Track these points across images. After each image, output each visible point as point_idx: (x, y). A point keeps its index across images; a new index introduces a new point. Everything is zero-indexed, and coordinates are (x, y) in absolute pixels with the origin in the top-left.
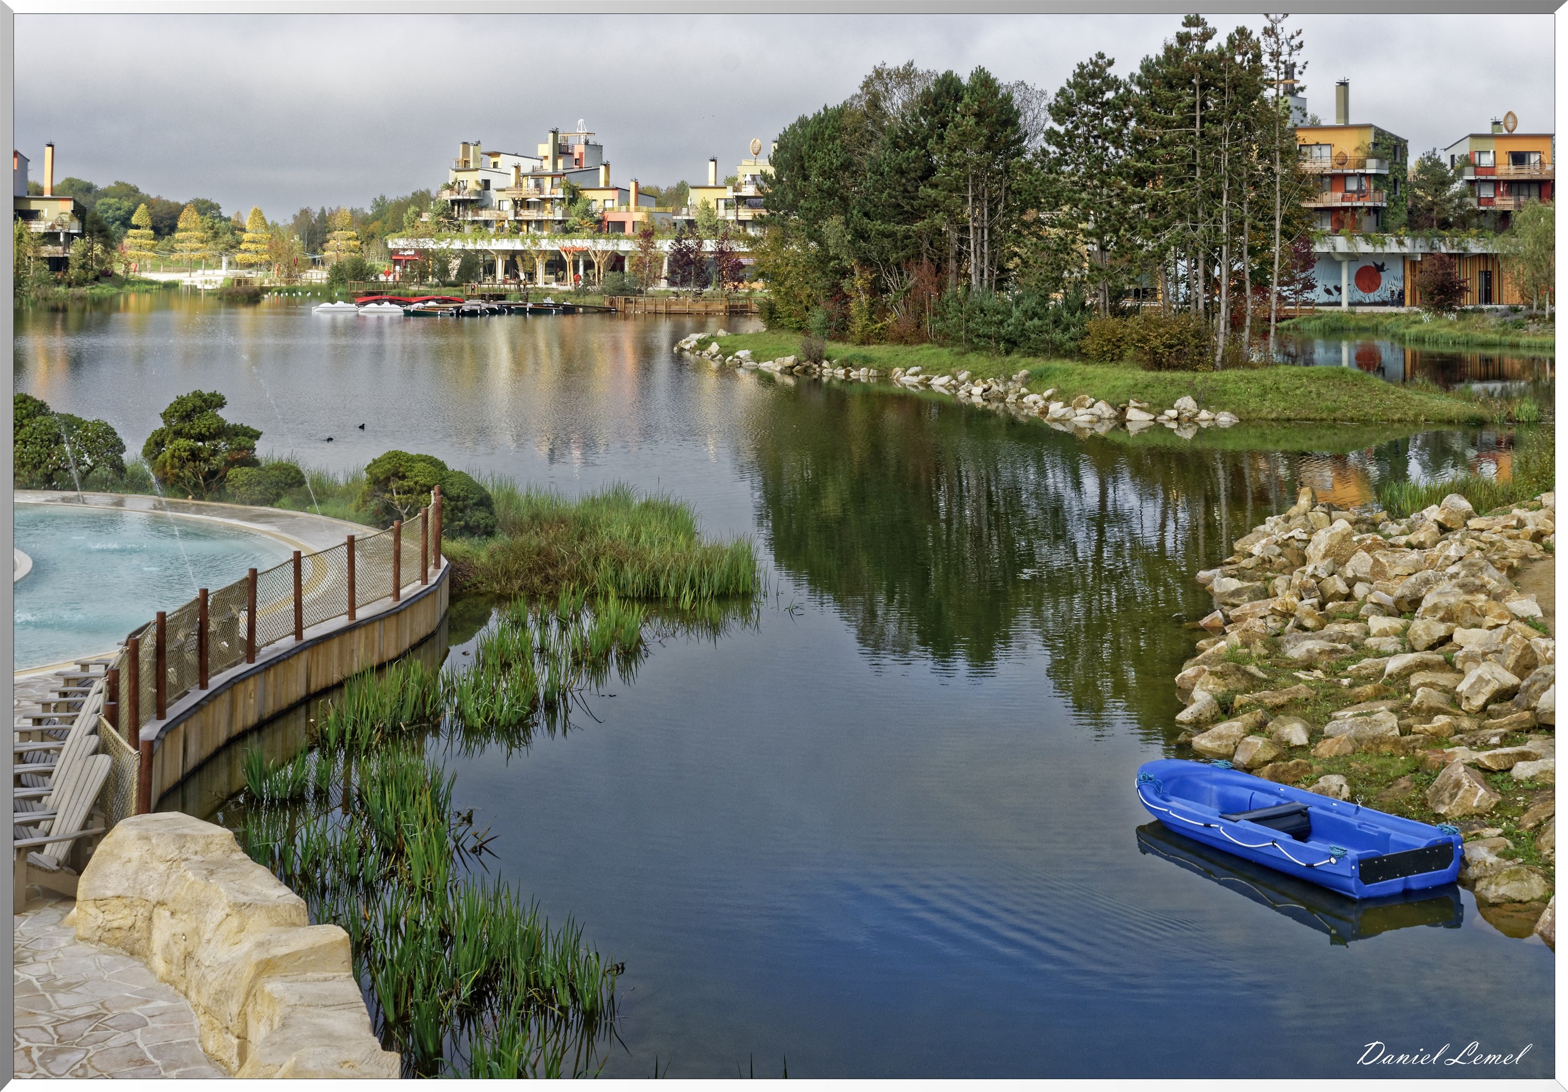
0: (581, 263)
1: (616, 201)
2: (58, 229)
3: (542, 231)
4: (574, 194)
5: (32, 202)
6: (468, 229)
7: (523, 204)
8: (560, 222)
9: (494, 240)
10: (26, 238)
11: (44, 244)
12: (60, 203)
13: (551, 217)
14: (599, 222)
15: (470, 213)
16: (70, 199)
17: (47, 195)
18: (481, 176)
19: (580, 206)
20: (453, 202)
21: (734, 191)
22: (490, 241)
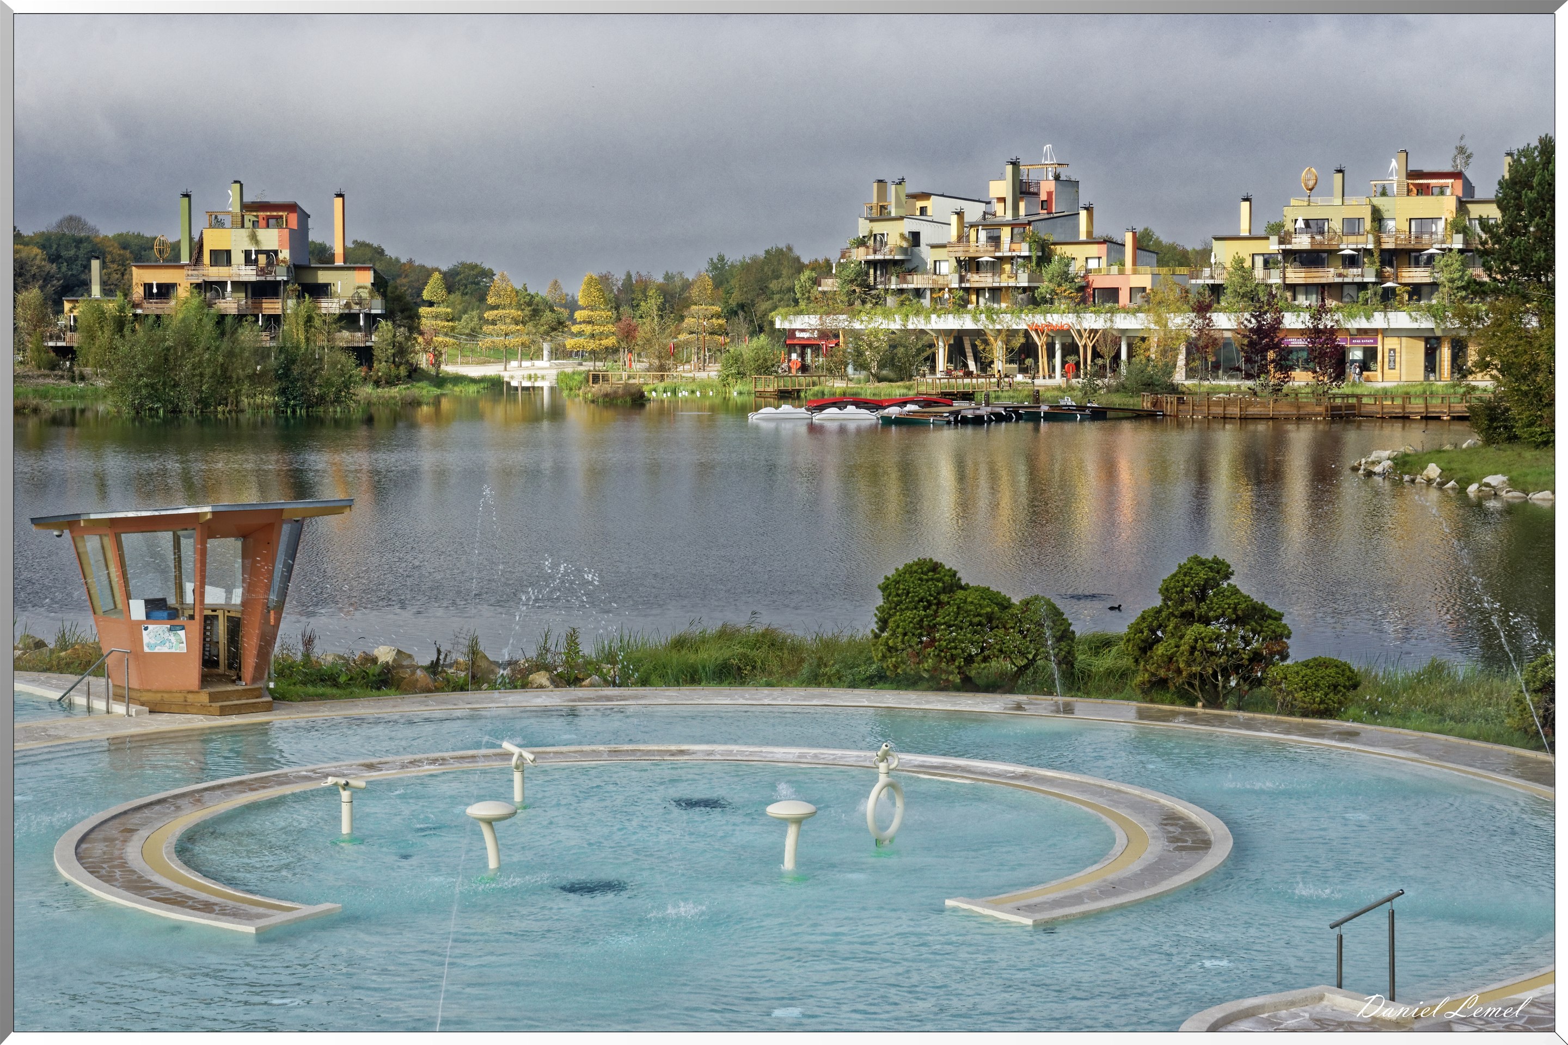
0: (1058, 346)
1: (1104, 261)
2: (356, 309)
3: (999, 302)
4: (1043, 251)
5: (320, 273)
6: (891, 301)
7: (970, 265)
8: (1025, 290)
9: (934, 317)
10: (317, 322)
11: (342, 328)
12: (356, 273)
13: (1012, 283)
14: (1082, 289)
15: (893, 279)
16: (368, 269)
17: (339, 262)
18: (907, 226)
19: (1054, 267)
20: (868, 263)
21: (1281, 243)
22: (928, 318)
